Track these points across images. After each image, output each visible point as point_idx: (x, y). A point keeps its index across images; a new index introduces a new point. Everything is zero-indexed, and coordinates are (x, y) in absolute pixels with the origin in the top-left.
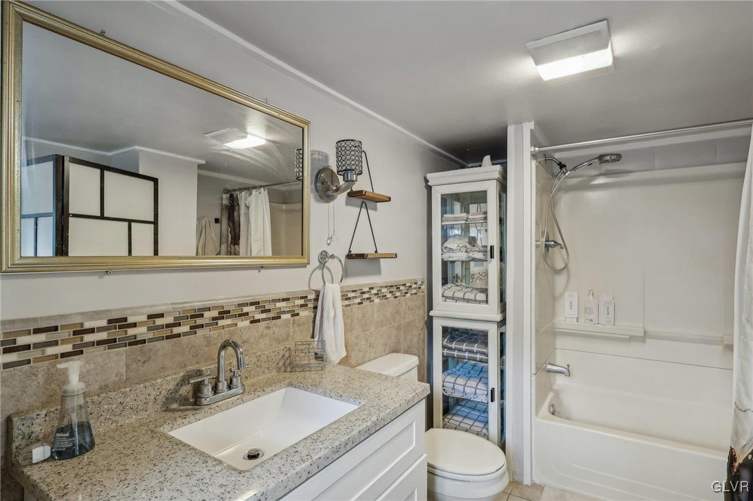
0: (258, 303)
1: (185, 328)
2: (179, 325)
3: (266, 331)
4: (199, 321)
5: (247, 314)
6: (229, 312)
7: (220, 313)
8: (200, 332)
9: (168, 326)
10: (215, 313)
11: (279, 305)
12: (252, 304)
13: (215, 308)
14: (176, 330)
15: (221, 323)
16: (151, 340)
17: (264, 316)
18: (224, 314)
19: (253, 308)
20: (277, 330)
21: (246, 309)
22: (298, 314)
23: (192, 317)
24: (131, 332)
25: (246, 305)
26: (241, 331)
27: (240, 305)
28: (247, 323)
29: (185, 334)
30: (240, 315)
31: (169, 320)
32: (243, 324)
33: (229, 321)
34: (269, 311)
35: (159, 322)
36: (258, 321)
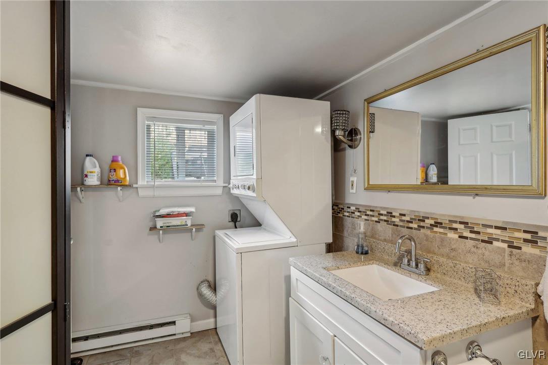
0: (467, 223)
1: (414, 225)
2: (412, 222)
3: (473, 249)
4: (422, 224)
5: (456, 229)
6: (441, 224)
7: (435, 222)
8: (422, 230)
9: (408, 221)
10: (432, 222)
11: (490, 231)
12: (461, 223)
13: (432, 218)
14: (411, 225)
15: (435, 229)
16: (401, 226)
17: (473, 236)
18: (438, 224)
19: (462, 226)
20: (487, 253)
21: (455, 226)
22: (520, 248)
23: (419, 220)
24: (393, 219)
25: (455, 222)
26: (450, 240)
27: (450, 221)
28: (456, 236)
29: (415, 229)
30: (451, 229)
31: (407, 218)
32: (452, 235)
33: (442, 230)
34: (478, 233)
35: (404, 218)
36: (466, 238)
